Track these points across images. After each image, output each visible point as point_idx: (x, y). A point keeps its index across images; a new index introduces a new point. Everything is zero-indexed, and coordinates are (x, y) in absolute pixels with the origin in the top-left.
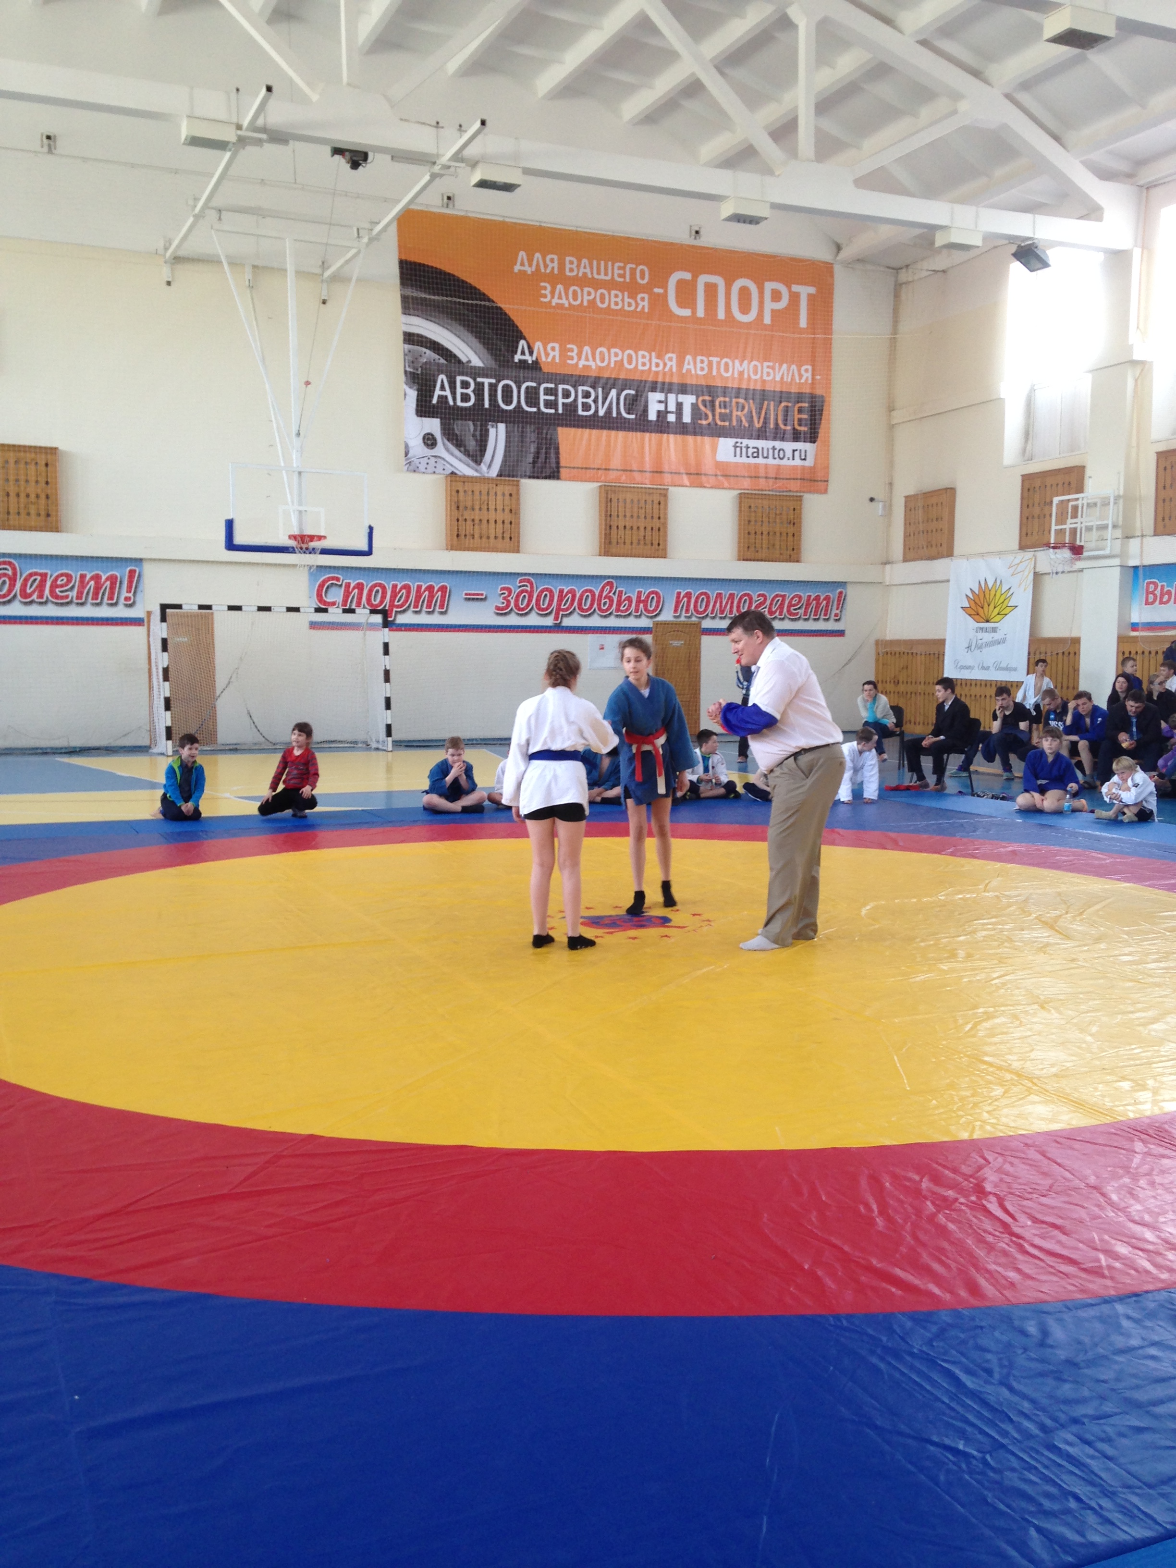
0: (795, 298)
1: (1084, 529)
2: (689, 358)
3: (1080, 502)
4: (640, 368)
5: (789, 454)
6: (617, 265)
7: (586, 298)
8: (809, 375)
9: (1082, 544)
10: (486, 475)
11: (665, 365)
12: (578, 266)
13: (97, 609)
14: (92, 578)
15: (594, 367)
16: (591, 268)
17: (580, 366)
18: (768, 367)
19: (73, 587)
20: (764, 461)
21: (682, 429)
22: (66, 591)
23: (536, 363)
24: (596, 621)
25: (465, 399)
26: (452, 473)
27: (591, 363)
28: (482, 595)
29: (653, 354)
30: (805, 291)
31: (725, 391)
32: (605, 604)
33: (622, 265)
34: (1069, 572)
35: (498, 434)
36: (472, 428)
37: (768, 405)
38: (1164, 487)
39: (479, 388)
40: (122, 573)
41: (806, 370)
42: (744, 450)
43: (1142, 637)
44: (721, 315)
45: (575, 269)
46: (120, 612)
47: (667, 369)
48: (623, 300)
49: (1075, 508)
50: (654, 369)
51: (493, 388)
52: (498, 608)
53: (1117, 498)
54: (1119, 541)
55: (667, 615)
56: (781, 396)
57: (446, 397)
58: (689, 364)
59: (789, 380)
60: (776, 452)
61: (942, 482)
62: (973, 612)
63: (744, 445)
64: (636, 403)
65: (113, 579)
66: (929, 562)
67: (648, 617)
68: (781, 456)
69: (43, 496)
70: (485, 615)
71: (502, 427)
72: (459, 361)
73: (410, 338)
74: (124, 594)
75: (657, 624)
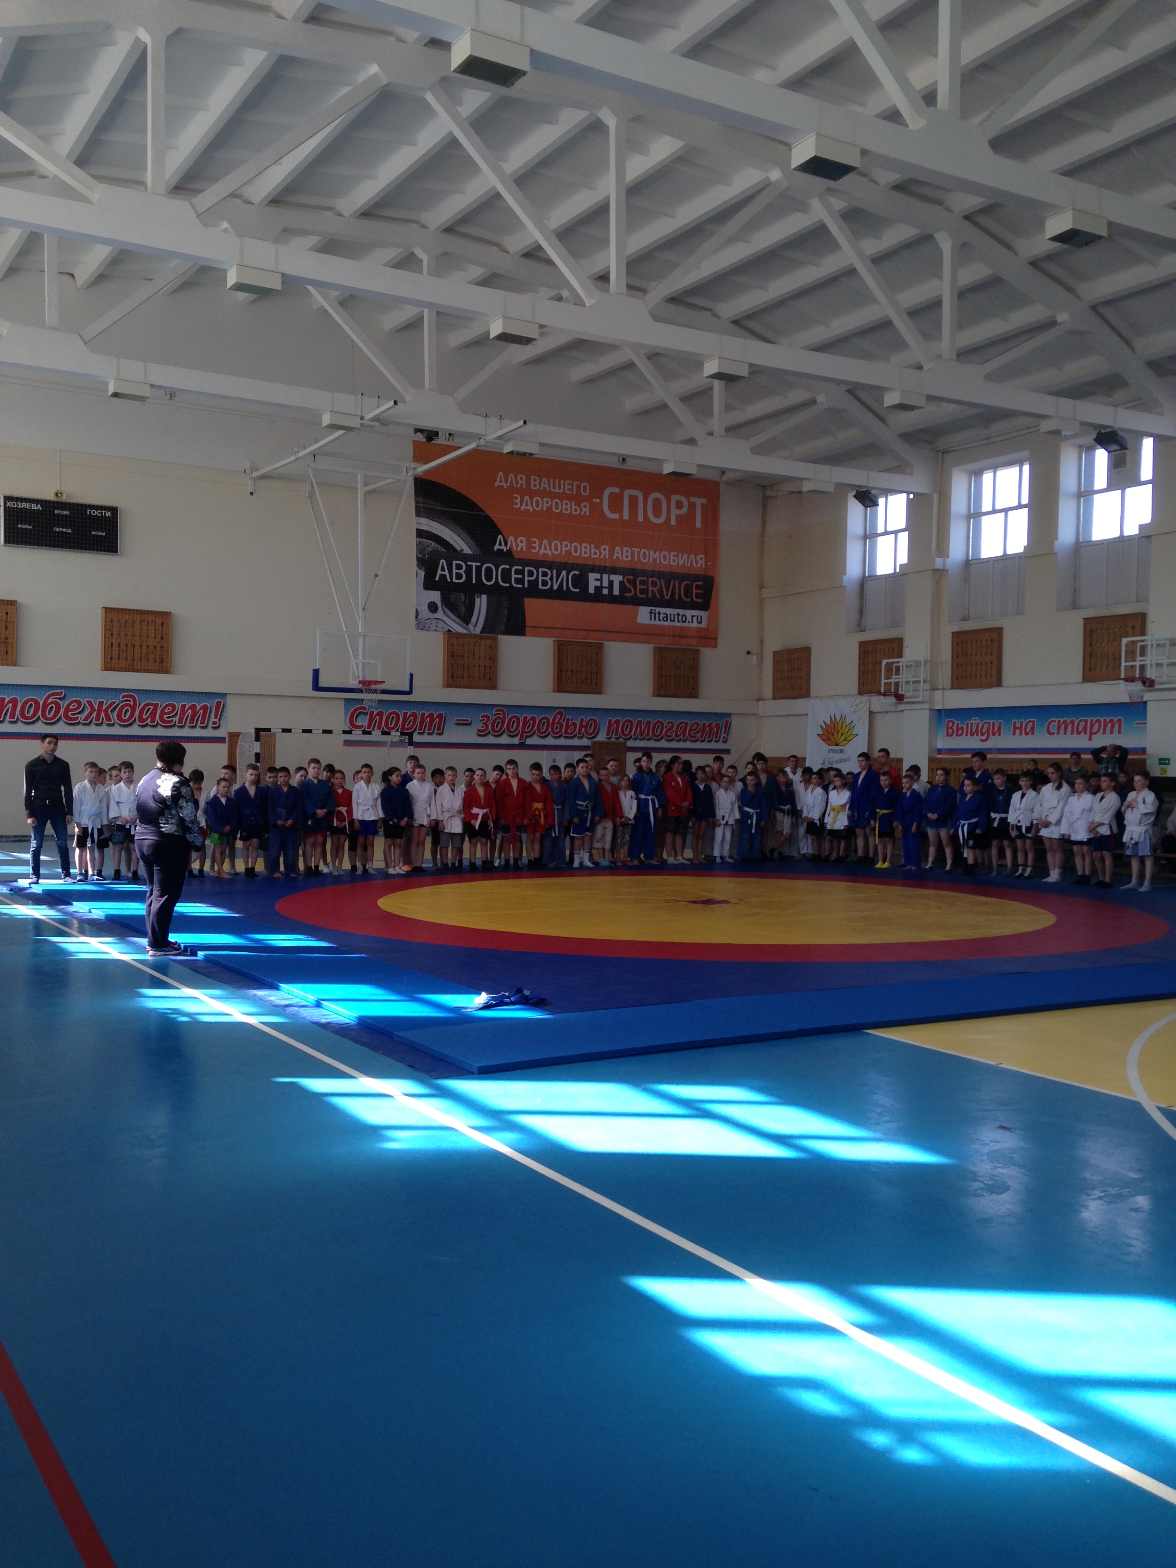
0: (692, 506)
1: (904, 683)
2: (617, 548)
3: (900, 664)
4: (583, 555)
5: (689, 619)
6: (567, 482)
7: (545, 505)
8: (703, 562)
9: (903, 693)
10: (473, 632)
11: (601, 553)
12: (540, 483)
13: (193, 730)
14: (190, 708)
15: (550, 554)
16: (549, 484)
17: (541, 554)
18: (674, 556)
19: (176, 714)
20: (672, 624)
21: (611, 599)
22: (172, 717)
23: (510, 552)
24: (550, 741)
25: (459, 576)
26: (449, 630)
27: (548, 551)
28: (468, 721)
29: (592, 545)
30: (699, 502)
31: (644, 572)
32: (557, 727)
33: (570, 482)
34: (895, 712)
35: (482, 603)
36: (463, 597)
37: (674, 583)
38: (957, 656)
39: (469, 568)
40: (211, 704)
41: (701, 559)
42: (657, 615)
43: (945, 758)
44: (641, 518)
45: (538, 486)
46: (209, 733)
47: (602, 557)
48: (571, 507)
49: (898, 668)
50: (593, 556)
51: (479, 569)
52: (479, 730)
53: (926, 662)
54: (928, 692)
55: (602, 737)
56: (683, 577)
57: (445, 575)
58: (617, 553)
59: (689, 565)
60: (680, 617)
61: (801, 642)
62: (825, 738)
63: (657, 612)
64: (581, 581)
65: (205, 708)
66: (792, 700)
67: (587, 738)
68: (684, 620)
69: (158, 648)
70: (469, 735)
71: (484, 597)
72: (455, 549)
73: (420, 533)
74: (212, 719)
75: (594, 744)
